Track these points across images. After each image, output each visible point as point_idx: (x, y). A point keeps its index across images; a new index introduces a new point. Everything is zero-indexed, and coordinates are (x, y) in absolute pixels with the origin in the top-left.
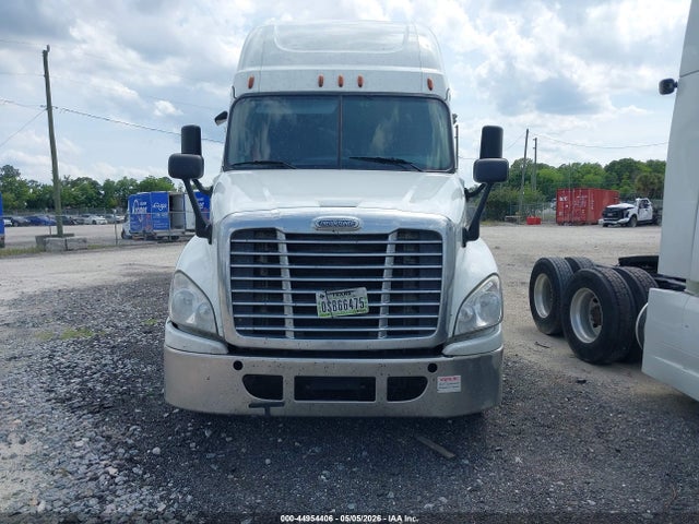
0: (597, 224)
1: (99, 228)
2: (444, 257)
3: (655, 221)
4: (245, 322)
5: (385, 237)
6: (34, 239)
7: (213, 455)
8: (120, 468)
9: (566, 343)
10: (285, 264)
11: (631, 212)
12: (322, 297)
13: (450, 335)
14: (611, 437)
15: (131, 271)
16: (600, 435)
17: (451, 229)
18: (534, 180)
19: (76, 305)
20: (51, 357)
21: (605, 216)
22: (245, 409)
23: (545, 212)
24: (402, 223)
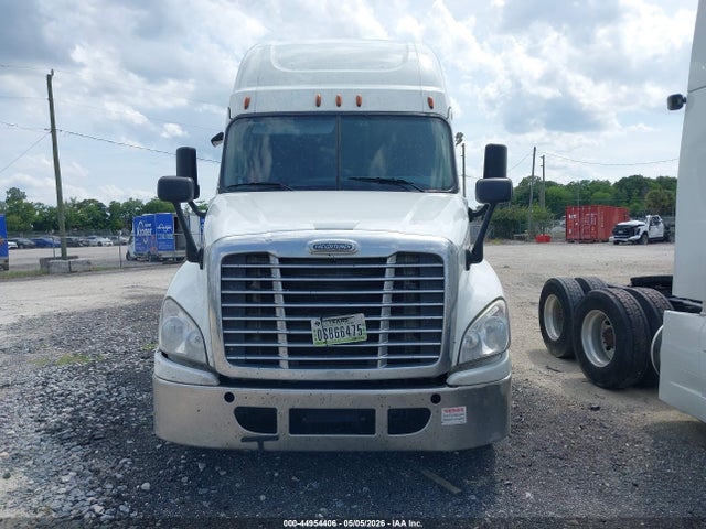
0: (607, 241)
1: (105, 249)
2: (446, 280)
3: (667, 238)
4: (237, 351)
5: (383, 260)
6: (38, 262)
7: (205, 491)
8: (106, 505)
9: (578, 367)
10: (278, 290)
11: (642, 229)
12: (317, 324)
13: (454, 364)
14: (628, 470)
15: (133, 293)
16: (616, 467)
17: (452, 251)
18: (542, 199)
19: (74, 329)
20: (45, 384)
21: (615, 233)
22: (237, 444)
23: (554, 229)
24: (401, 246)
